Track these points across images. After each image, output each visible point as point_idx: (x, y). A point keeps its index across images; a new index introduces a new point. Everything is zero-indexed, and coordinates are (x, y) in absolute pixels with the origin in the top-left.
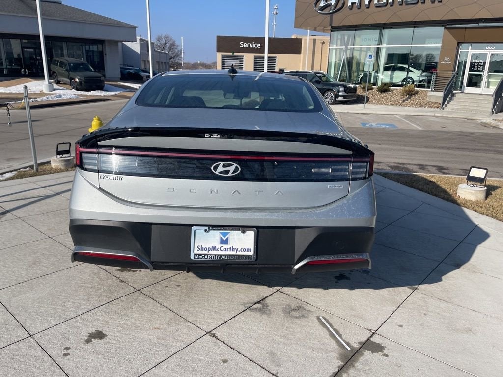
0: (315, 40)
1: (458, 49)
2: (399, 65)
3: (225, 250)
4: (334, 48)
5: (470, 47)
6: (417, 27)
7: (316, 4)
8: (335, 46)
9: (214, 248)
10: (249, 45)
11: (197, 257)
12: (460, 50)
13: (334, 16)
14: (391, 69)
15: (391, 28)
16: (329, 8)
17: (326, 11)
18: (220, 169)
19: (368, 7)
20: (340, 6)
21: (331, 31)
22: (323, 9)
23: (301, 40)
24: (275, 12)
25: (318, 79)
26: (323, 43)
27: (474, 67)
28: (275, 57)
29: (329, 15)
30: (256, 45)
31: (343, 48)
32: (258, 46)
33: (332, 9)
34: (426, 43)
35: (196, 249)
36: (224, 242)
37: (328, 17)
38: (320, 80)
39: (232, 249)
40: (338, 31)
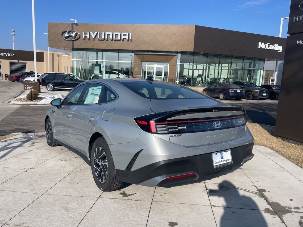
0: (53, 54)
1: (141, 64)
2: (112, 71)
3: (223, 161)
4: (75, 60)
5: (146, 64)
6: (120, 52)
7: (62, 34)
8: (75, 59)
9: (220, 162)
10: (5, 54)
11: (216, 167)
12: (142, 65)
13: (75, 42)
14: (108, 73)
15: (107, 52)
16: (71, 38)
17: (70, 39)
18: (216, 125)
19: (94, 39)
20: (77, 37)
21: (72, 51)
22: (67, 37)
23: (43, 53)
24: (13, 33)
25: (71, 78)
26: (59, 56)
27: (149, 73)
28: (26, 63)
29: (71, 42)
30: (11, 55)
31: (80, 61)
32: (12, 55)
33: (73, 38)
34: (123, 60)
35: (214, 163)
36: (222, 158)
37: (71, 43)
38: (72, 79)
39: (225, 160)
40: (76, 51)
